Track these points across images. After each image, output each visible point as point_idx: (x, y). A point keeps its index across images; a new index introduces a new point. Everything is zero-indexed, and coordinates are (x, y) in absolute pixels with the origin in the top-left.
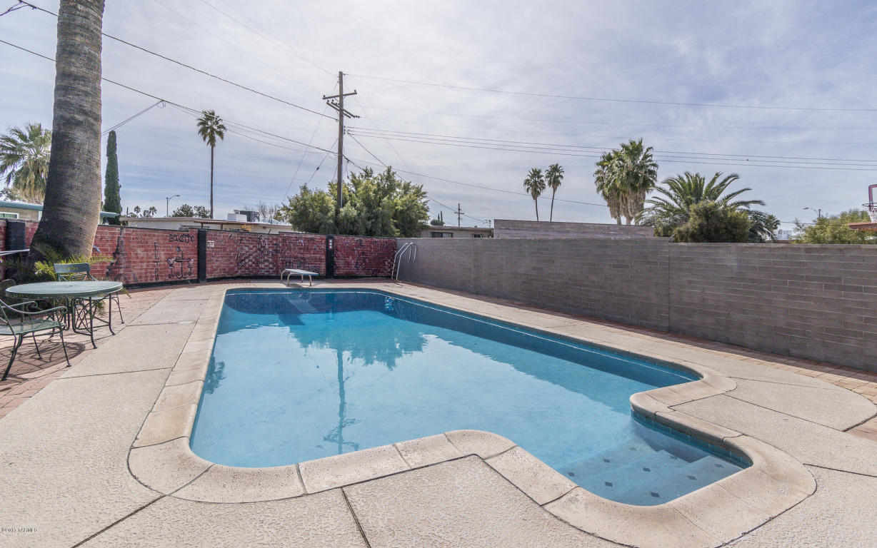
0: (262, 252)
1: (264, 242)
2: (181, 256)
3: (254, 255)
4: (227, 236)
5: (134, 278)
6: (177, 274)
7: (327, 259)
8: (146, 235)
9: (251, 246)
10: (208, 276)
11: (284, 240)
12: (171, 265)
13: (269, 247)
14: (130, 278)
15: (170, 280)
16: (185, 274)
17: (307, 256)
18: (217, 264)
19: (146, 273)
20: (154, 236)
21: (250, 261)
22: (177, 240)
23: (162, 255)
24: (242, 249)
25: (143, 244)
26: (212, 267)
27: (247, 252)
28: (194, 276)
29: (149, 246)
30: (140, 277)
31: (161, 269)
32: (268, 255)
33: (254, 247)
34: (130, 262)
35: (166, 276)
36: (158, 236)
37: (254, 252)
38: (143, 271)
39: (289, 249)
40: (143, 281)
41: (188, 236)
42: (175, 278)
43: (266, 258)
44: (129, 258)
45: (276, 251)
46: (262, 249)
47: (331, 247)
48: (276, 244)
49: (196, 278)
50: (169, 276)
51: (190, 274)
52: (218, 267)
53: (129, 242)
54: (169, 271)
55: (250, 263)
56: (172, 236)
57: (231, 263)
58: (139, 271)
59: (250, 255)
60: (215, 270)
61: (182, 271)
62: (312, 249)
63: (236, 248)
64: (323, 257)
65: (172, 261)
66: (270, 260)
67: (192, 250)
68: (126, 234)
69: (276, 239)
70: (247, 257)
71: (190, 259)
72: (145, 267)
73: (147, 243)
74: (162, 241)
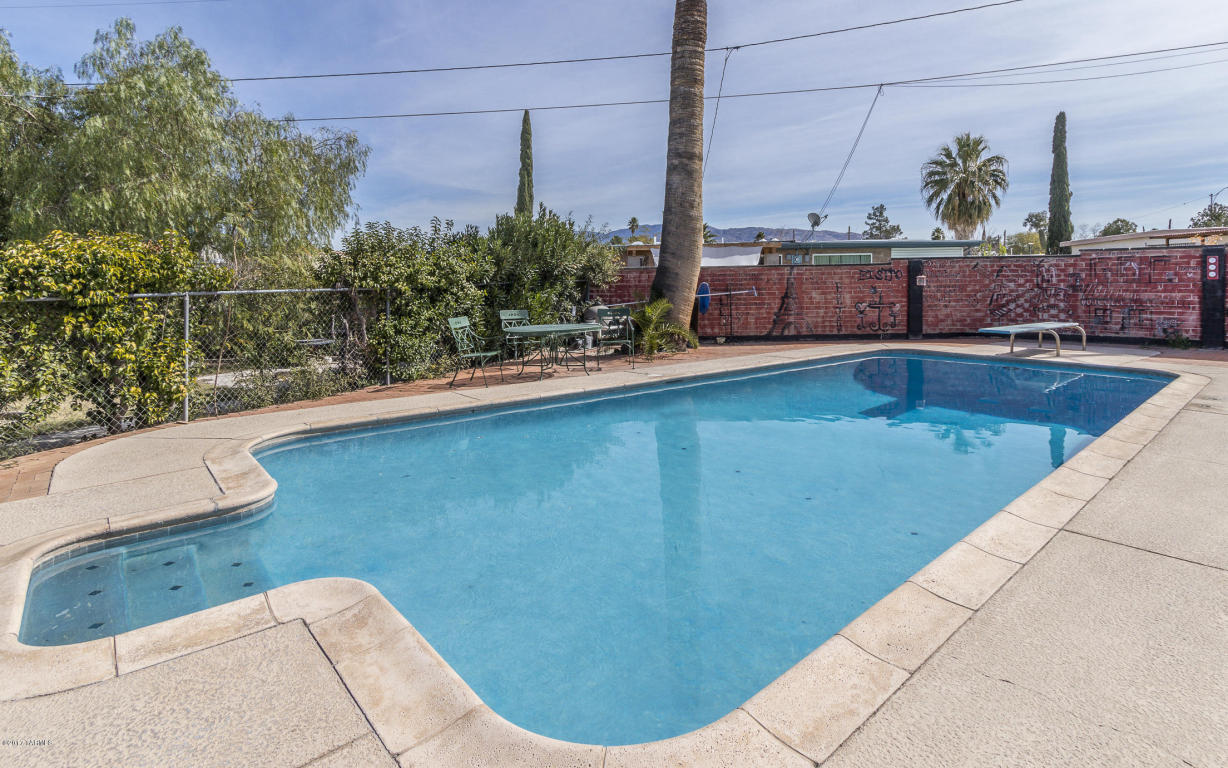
0: (1046, 290)
1: (1048, 270)
2: (877, 300)
3: (1027, 296)
4: (968, 266)
5: (807, 328)
6: (871, 324)
7: (1203, 300)
8: (823, 274)
9: (1021, 281)
10: (926, 329)
11: (1091, 266)
12: (861, 312)
13: (1060, 281)
14: (802, 327)
15: (859, 332)
16: (886, 324)
17: (1145, 296)
18: (945, 311)
19: (824, 322)
20: (835, 274)
21: (1018, 306)
22: (871, 277)
23: (847, 299)
24: (1001, 286)
25: (819, 285)
26: (936, 316)
27: (1012, 291)
28: (902, 329)
29: (827, 288)
30: (816, 327)
31: (846, 317)
32: (1056, 295)
33: (1027, 281)
34: (802, 308)
35: (852, 326)
36: (842, 273)
37: (1028, 291)
38: (820, 320)
39: (1104, 282)
40: (820, 331)
41: (891, 271)
42: (868, 330)
43: (1052, 301)
44: (800, 303)
45: (1074, 287)
46: (1045, 285)
47: (1212, 274)
48: (1073, 275)
49: (905, 332)
50: (859, 327)
51: (893, 325)
52: (947, 316)
53: (802, 283)
54: (859, 320)
55: (1019, 310)
56: (863, 272)
57: (977, 311)
58: (815, 320)
59: (1018, 296)
60: (942, 321)
61: (879, 321)
62: (1160, 281)
63: (988, 285)
64: (1194, 298)
65: (862, 306)
66: (1062, 305)
67: (898, 291)
68: (798, 274)
69: (1074, 265)
70: (1014, 301)
71: (894, 304)
72: (821, 314)
73: (825, 283)
74: (847, 281)
